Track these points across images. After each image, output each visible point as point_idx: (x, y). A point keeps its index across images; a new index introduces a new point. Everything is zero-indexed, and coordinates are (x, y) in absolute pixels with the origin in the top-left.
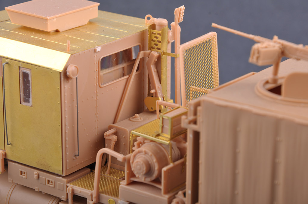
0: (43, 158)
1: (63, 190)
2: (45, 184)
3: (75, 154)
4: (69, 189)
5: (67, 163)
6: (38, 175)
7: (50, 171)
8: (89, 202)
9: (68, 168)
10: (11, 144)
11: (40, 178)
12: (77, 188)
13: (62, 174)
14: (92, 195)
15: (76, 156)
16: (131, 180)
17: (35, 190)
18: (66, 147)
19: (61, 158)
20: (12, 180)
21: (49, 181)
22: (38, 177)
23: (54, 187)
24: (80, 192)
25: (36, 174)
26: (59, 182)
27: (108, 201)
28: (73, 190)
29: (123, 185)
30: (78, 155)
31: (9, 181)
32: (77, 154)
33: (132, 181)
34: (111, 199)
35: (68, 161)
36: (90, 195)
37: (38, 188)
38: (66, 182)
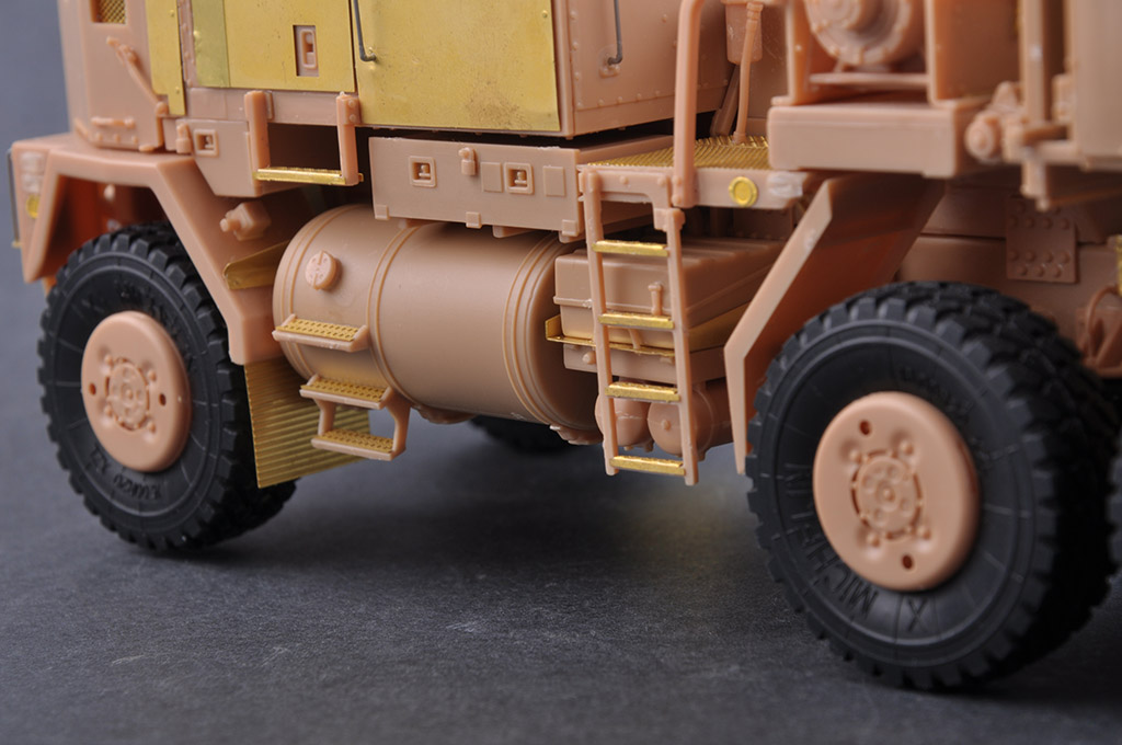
0: (489, 83)
1: (566, 196)
2: (500, 190)
3: (609, 56)
4: (585, 179)
5: (576, 83)
6: (476, 158)
7: (515, 127)
8: (660, 214)
9: (579, 105)
10: (374, 59)
11: (482, 171)
12: (612, 170)
13: (558, 129)
14: (669, 185)
15: (611, 62)
16: (811, 85)
17: (467, 225)
18: (568, 18)
19: (553, 59)
20: (388, 209)
21: (514, 173)
22: (476, 171)
23: (533, 194)
24: (627, 183)
25: (466, 157)
26: (550, 167)
27: (731, 188)
28: (600, 183)
29: (783, 105)
30: (619, 60)
31: (377, 217)
32: (615, 57)
33: (815, 89)
34: (740, 178)
35: (577, 74)
36: (663, 185)
37: (477, 214)
38: (573, 161)
